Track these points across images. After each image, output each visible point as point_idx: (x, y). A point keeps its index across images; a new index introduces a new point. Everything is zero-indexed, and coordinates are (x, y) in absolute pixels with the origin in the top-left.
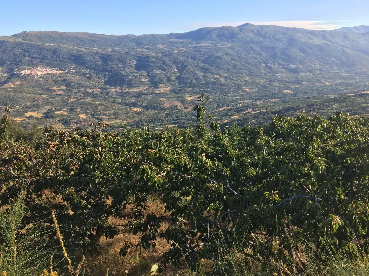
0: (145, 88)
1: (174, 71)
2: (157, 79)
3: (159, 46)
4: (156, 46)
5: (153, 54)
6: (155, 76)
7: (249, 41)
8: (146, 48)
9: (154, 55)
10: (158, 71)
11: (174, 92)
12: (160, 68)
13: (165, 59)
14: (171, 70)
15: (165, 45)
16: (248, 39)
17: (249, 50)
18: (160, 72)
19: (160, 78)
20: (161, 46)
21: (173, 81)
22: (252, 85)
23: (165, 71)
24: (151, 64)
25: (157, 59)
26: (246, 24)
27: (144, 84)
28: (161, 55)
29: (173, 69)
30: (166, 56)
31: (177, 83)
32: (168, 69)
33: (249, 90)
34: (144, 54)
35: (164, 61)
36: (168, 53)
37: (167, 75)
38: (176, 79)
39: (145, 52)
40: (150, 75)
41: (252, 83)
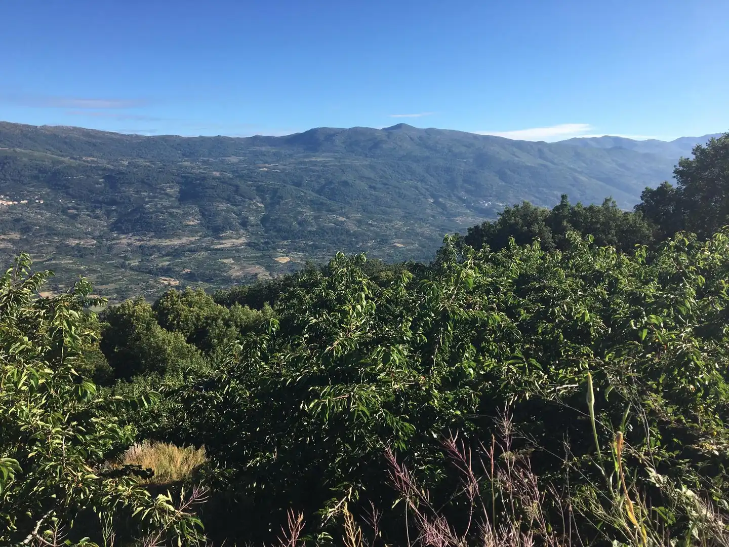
0: (193, 239)
1: (256, 206)
2: (219, 221)
3: (229, 158)
4: (223, 158)
5: (214, 173)
6: (217, 214)
7: (404, 156)
8: (204, 162)
9: (217, 174)
10: (223, 206)
11: (254, 247)
12: (228, 200)
13: (237, 182)
14: (250, 204)
15: (241, 158)
16: (402, 153)
17: (404, 172)
18: (227, 207)
19: (226, 218)
20: (234, 159)
21: (252, 226)
22: (409, 237)
23: (236, 205)
24: (209, 191)
25: (221, 182)
26: (399, 126)
27: (191, 231)
28: (231, 176)
29: (254, 203)
30: (241, 177)
31: (261, 230)
32: (244, 201)
33: (402, 246)
34: (197, 172)
35: (237, 187)
36: (246, 172)
37: (240, 214)
38: (259, 222)
39: (200, 168)
40: (206, 213)
41: (409, 232)
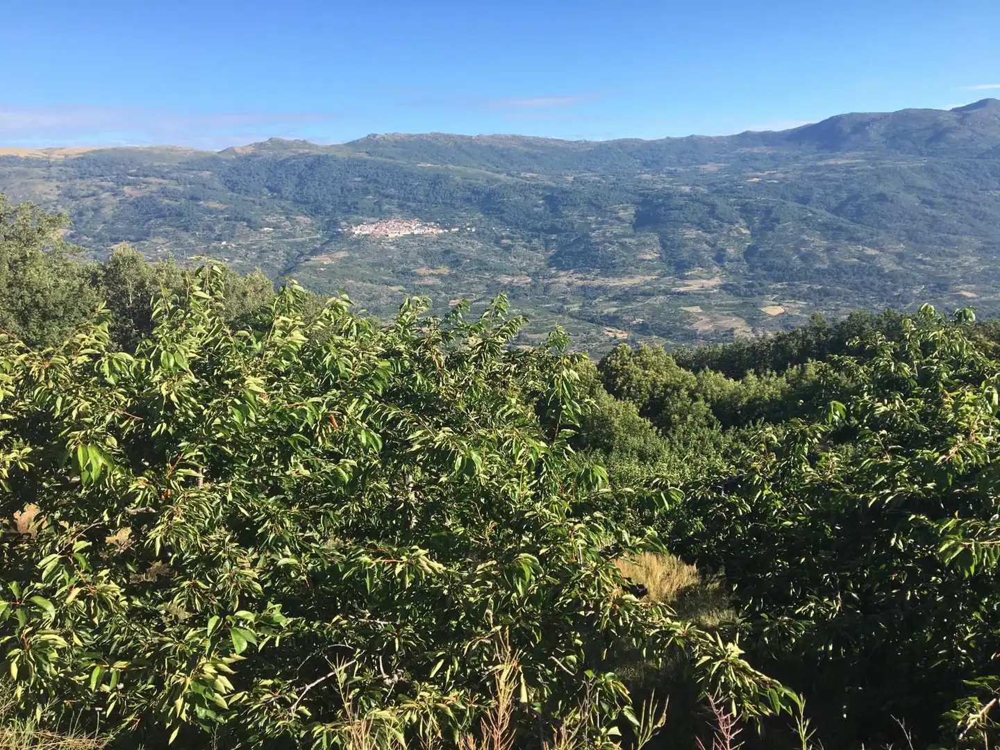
0: (648, 278)
1: (739, 232)
2: (685, 255)
3: (705, 167)
4: (697, 166)
5: (683, 188)
6: (682, 244)
7: (989, 151)
8: (670, 173)
9: (687, 189)
10: (691, 233)
11: (732, 291)
12: (700, 225)
13: (716, 199)
14: (731, 230)
15: (723, 165)
16: (985, 146)
17: (987, 177)
18: (698, 235)
19: (696, 251)
20: (711, 168)
21: (731, 261)
22: (986, 281)
23: (710, 232)
24: (675, 213)
25: (692, 200)
26: (982, 104)
27: (647, 268)
28: (706, 191)
29: (737, 229)
30: (718, 191)
31: (744, 266)
32: (721, 226)
33: (974, 295)
34: (660, 187)
35: (713, 206)
36: (727, 184)
37: (715, 245)
38: (741, 256)
39: (664, 182)
40: (669, 243)
41: (988, 274)
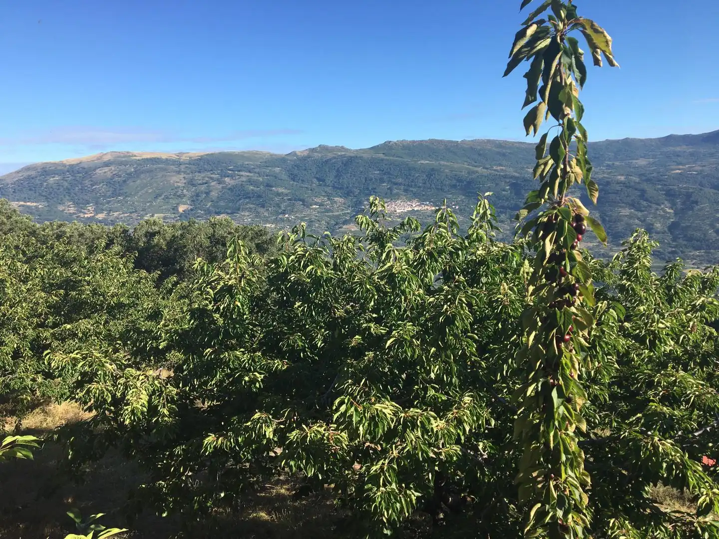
0: (591, 245)
1: (664, 211)
2: (620, 227)
3: (636, 161)
4: (630, 161)
5: (619, 177)
6: (618, 220)
8: (608, 166)
9: (622, 178)
10: (626, 212)
11: (658, 256)
12: (632, 205)
13: (645, 186)
14: (657, 209)
15: (651, 160)
18: (631, 213)
19: (628, 224)
20: (642, 162)
21: (658, 233)
23: (642, 211)
24: (612, 196)
25: (626, 187)
27: (590, 237)
28: (637, 180)
29: (662, 209)
30: (648, 180)
31: (668, 238)
32: (650, 207)
34: (601, 176)
35: (643, 191)
36: (655, 175)
37: (644, 220)
38: (666, 229)
39: (604, 173)
40: (607, 219)
